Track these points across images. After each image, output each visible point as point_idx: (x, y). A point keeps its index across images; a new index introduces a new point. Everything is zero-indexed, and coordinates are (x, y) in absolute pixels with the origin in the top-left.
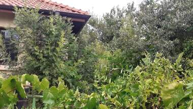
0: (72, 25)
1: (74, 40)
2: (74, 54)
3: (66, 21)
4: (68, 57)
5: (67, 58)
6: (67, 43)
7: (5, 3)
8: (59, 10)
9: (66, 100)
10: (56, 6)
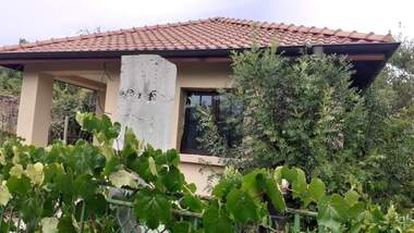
0: (351, 69)
1: (356, 102)
2: (358, 135)
3: (337, 63)
4: (345, 143)
5: (341, 144)
6: (340, 110)
7: (220, 45)
8: (321, 42)
9: (368, 227)
10: (315, 34)
